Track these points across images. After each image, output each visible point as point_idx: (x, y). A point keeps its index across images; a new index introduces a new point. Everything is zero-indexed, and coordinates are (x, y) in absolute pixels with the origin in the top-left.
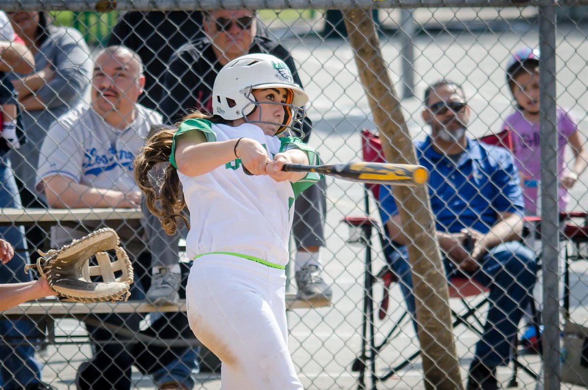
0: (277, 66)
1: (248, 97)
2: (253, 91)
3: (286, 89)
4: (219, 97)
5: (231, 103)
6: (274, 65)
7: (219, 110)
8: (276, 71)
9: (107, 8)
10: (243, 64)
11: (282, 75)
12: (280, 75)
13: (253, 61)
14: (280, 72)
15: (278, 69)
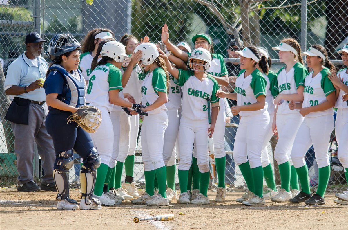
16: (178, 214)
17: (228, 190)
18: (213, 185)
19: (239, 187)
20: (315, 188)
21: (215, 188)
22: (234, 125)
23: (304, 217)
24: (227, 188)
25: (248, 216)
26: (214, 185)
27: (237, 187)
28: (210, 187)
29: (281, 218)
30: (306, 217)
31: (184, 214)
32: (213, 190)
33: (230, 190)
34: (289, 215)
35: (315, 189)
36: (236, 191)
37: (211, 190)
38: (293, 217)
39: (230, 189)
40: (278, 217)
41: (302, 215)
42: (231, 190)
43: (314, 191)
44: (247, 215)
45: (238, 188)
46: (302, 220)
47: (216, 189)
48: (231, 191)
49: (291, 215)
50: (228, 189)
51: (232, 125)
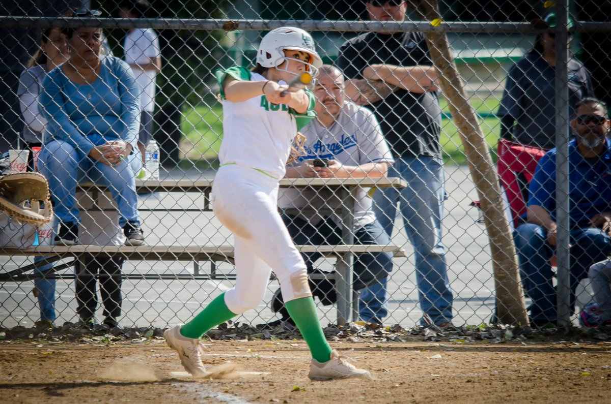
0: (305, 38)
1: (280, 53)
2: (285, 51)
3: (308, 54)
4: (261, 51)
5: (269, 56)
6: (303, 37)
7: (261, 59)
8: (303, 41)
9: (232, 27)
10: (282, 32)
11: (307, 45)
12: (305, 44)
13: (289, 31)
14: (306, 42)
15: (305, 40)
16: (289, 391)
17: (388, 339)
18: (352, 326)
19: (413, 330)
20: (597, 330)
21: (356, 335)
22: (398, 183)
23: (587, 392)
24: (386, 334)
25: (455, 391)
26: (355, 328)
27: (408, 332)
28: (345, 331)
29: (533, 394)
30: (592, 391)
31: (304, 390)
32: (352, 338)
33: (393, 339)
34: (550, 389)
35: (596, 332)
36: (408, 340)
37: (348, 338)
38: (563, 392)
39: (393, 335)
40: (527, 392)
41: (582, 388)
42: (396, 338)
43: (595, 337)
44: (453, 390)
45: (412, 334)
46: (585, 397)
47: (358, 336)
48: (396, 340)
49: (555, 389)
50: (388, 336)
51: (395, 183)
